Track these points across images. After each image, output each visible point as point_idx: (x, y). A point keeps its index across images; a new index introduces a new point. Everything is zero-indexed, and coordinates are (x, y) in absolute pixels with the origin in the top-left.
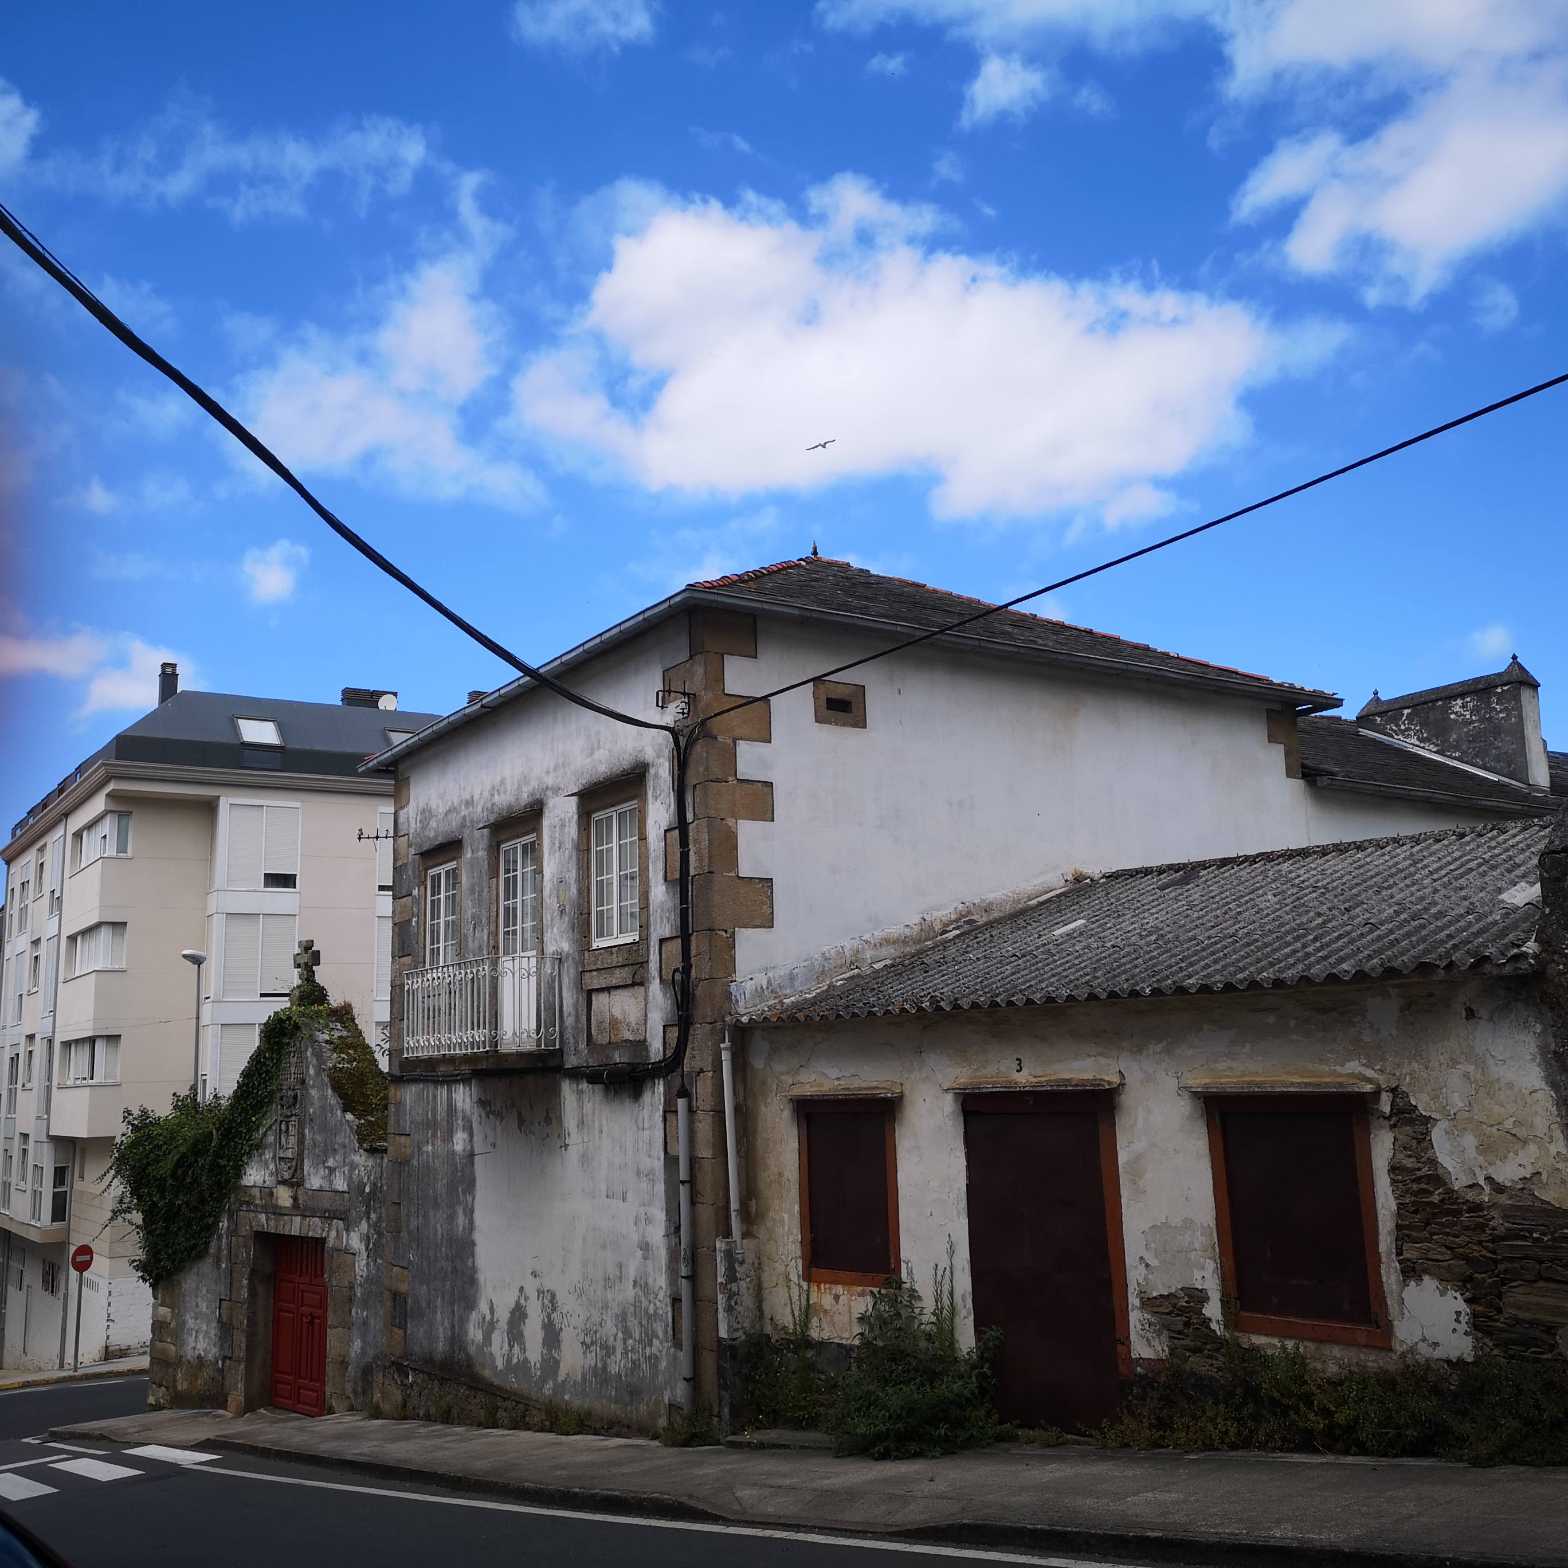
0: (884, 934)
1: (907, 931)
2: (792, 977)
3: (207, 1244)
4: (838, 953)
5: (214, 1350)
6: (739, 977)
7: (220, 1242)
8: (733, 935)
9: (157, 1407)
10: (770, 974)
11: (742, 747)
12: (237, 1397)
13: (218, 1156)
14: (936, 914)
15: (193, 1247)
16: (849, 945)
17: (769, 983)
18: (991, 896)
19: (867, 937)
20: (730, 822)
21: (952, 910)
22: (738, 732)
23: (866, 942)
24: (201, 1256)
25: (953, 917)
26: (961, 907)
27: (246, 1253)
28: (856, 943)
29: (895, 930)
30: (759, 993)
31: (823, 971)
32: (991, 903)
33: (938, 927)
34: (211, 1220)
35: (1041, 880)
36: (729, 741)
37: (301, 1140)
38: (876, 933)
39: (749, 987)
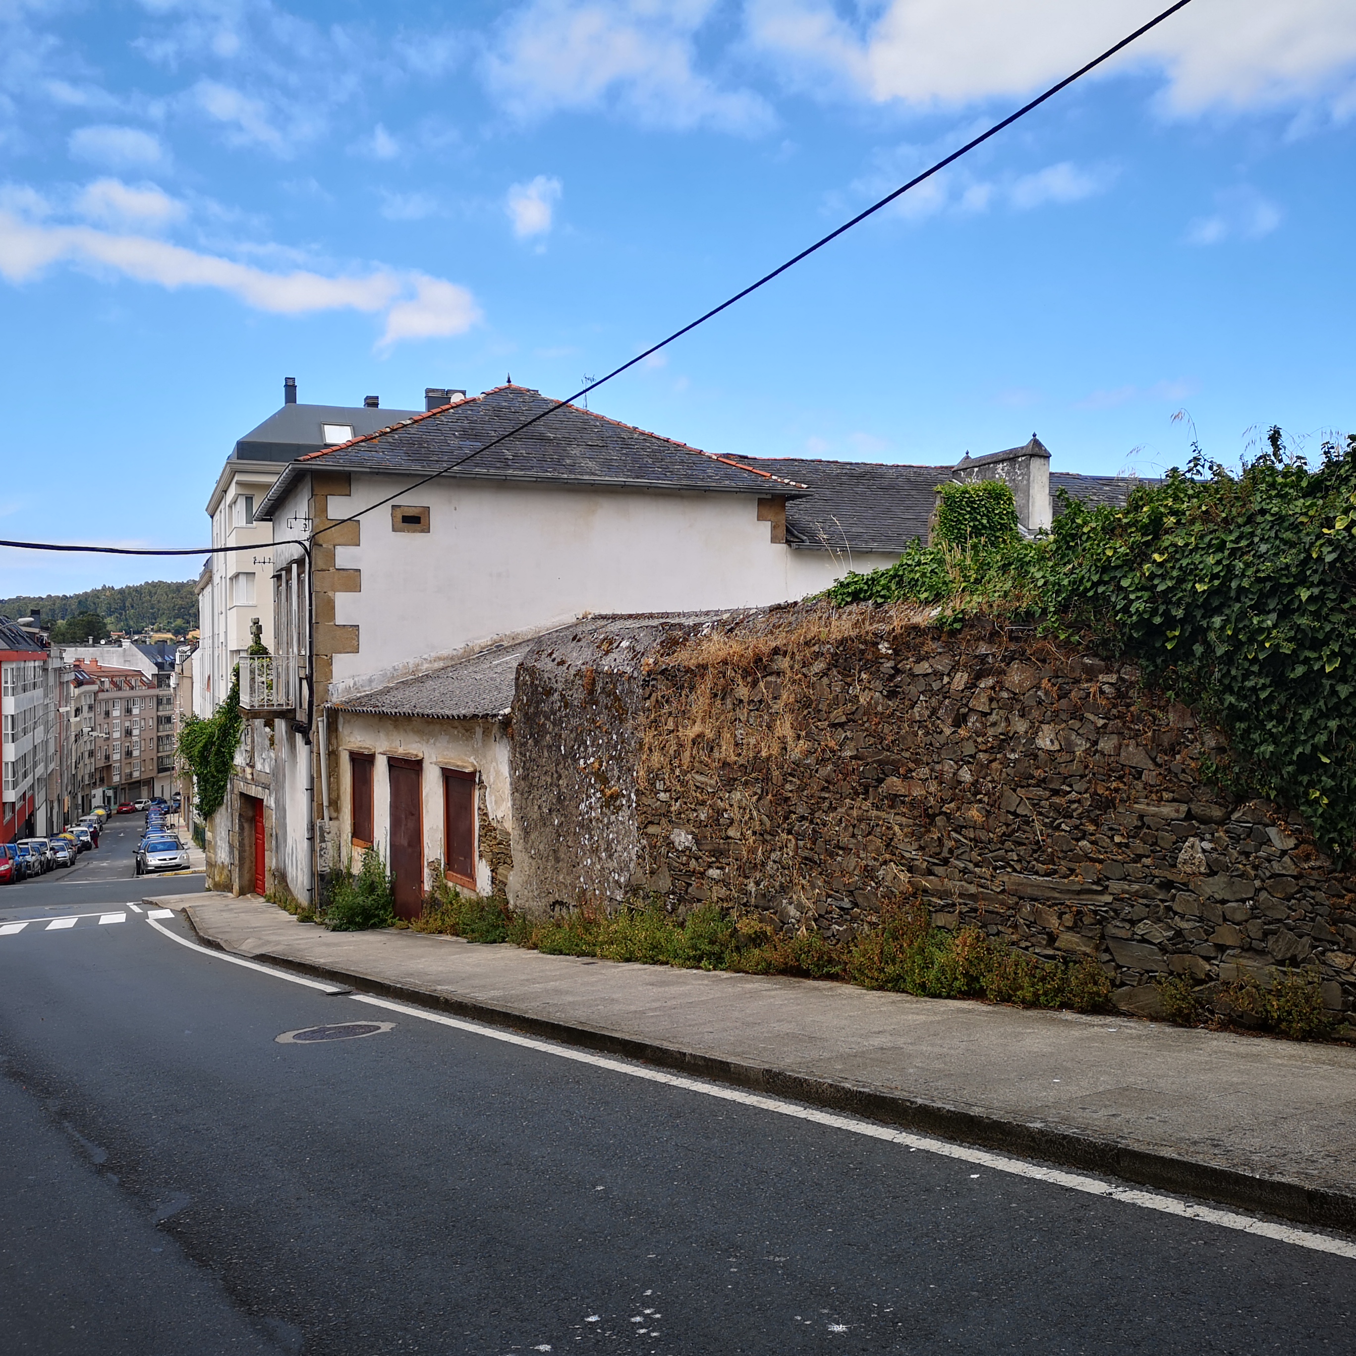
0: (438, 655)
1: (455, 653)
2: (370, 681)
3: (222, 797)
4: (404, 666)
5: (228, 859)
6: (334, 681)
7: (227, 797)
8: (331, 658)
9: (209, 890)
10: (356, 679)
11: (339, 550)
12: (236, 887)
13: (220, 746)
14: (476, 642)
15: (216, 798)
16: (412, 662)
17: (355, 684)
18: (518, 630)
19: (425, 656)
20: (330, 594)
21: (489, 639)
22: (336, 542)
23: (425, 659)
24: (220, 804)
25: (489, 643)
26: (495, 637)
27: (237, 804)
28: (417, 661)
29: (445, 653)
30: (348, 690)
31: (393, 677)
32: (518, 634)
33: (477, 649)
34: (222, 783)
35: (557, 619)
36: (331, 547)
37: (253, 742)
38: (432, 654)
39: (341, 686)
